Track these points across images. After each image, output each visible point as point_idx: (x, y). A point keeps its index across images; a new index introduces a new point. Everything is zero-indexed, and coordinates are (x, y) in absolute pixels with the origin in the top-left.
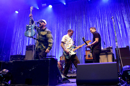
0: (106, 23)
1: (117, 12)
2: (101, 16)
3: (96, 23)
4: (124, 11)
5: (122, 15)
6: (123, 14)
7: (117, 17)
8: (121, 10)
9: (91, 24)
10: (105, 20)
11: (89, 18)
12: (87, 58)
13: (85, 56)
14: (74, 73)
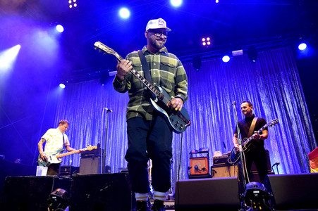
0: (228, 107)
1: (248, 86)
2: (219, 93)
3: (210, 107)
4: (261, 85)
5: (258, 91)
6: (259, 89)
7: (249, 96)
8: (256, 83)
9: (200, 109)
10: (226, 101)
11: (196, 97)
12: (193, 171)
13: (189, 168)
14: (169, 199)
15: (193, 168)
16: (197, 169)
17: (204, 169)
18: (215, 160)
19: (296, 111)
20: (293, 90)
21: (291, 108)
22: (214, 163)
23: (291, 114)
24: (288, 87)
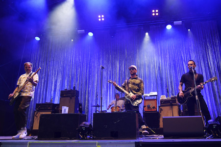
0: (168, 63)
1: (183, 48)
3: (154, 62)
4: (192, 48)
6: (191, 51)
8: (188, 46)
10: (166, 58)
12: (146, 109)
13: (144, 107)
15: (146, 107)
16: (149, 107)
17: (154, 107)
18: (162, 101)
19: (216, 68)
20: (215, 53)
21: (213, 66)
22: (161, 103)
23: (212, 71)
24: (211, 51)
